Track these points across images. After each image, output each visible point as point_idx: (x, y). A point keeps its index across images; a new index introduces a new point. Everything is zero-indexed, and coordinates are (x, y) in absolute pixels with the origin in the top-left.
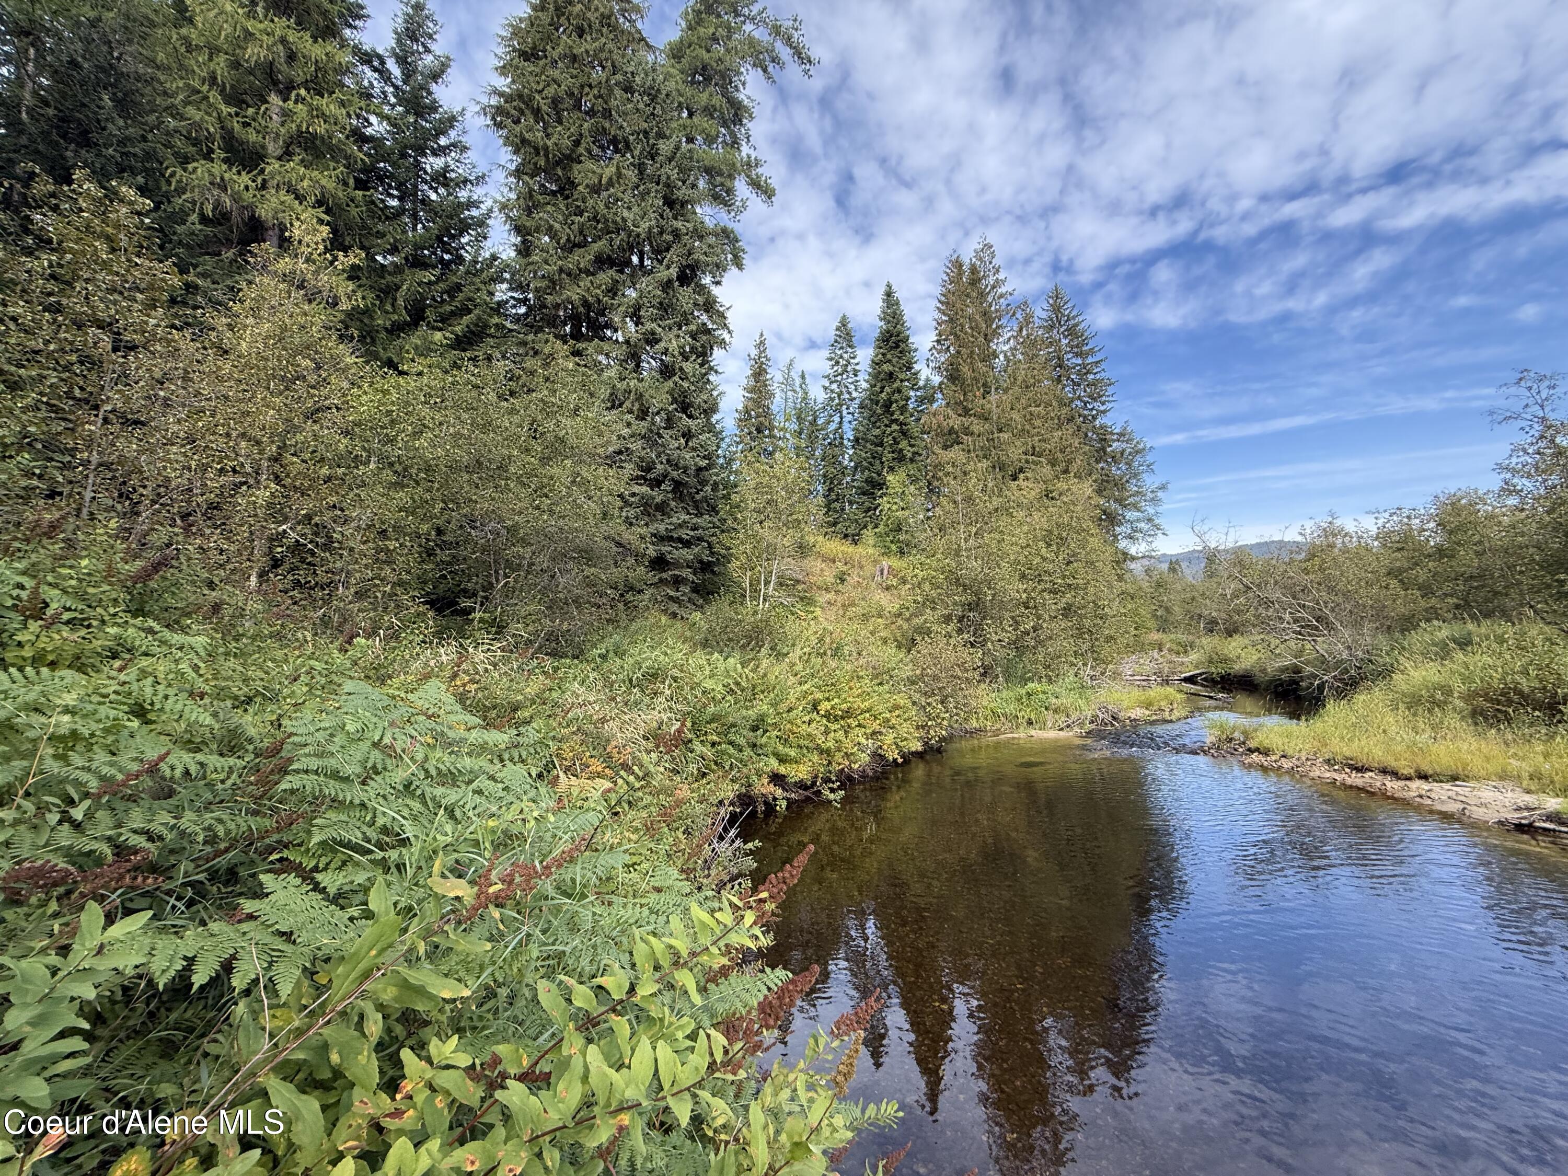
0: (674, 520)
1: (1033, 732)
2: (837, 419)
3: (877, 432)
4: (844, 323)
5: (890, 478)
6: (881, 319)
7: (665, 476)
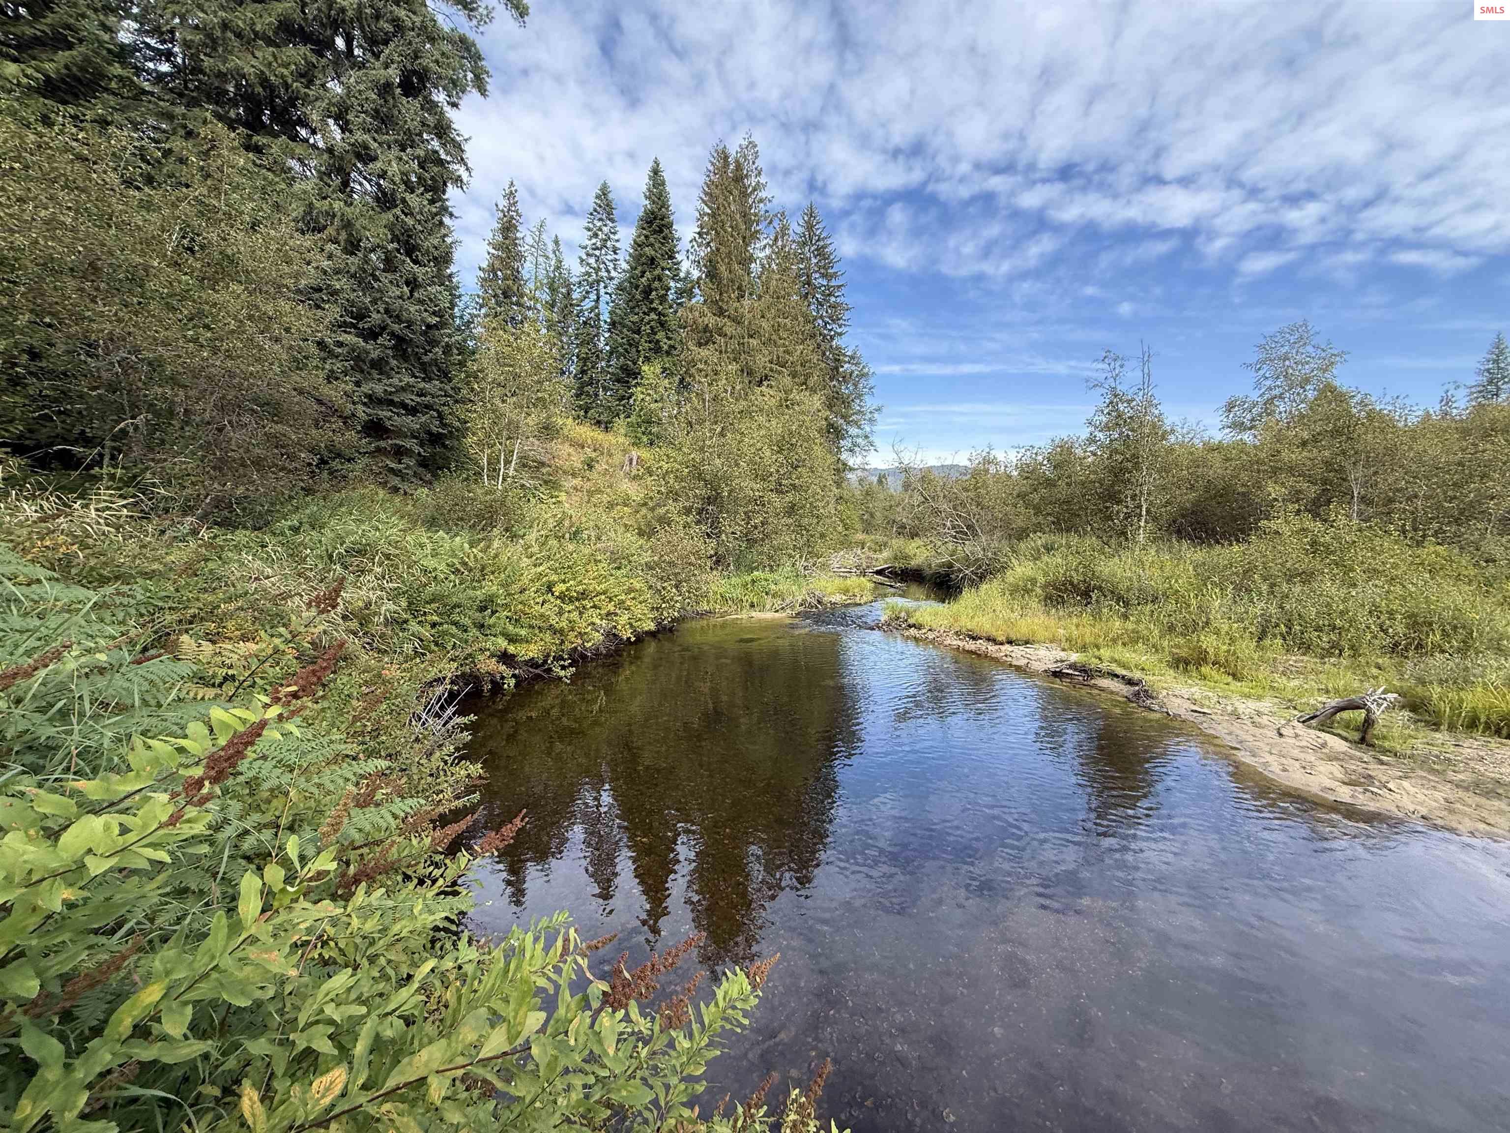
0: (395, 381)
1: (754, 614)
2: (593, 296)
3: (635, 318)
4: (604, 193)
5: (645, 368)
6: (646, 197)
7: (383, 329)
